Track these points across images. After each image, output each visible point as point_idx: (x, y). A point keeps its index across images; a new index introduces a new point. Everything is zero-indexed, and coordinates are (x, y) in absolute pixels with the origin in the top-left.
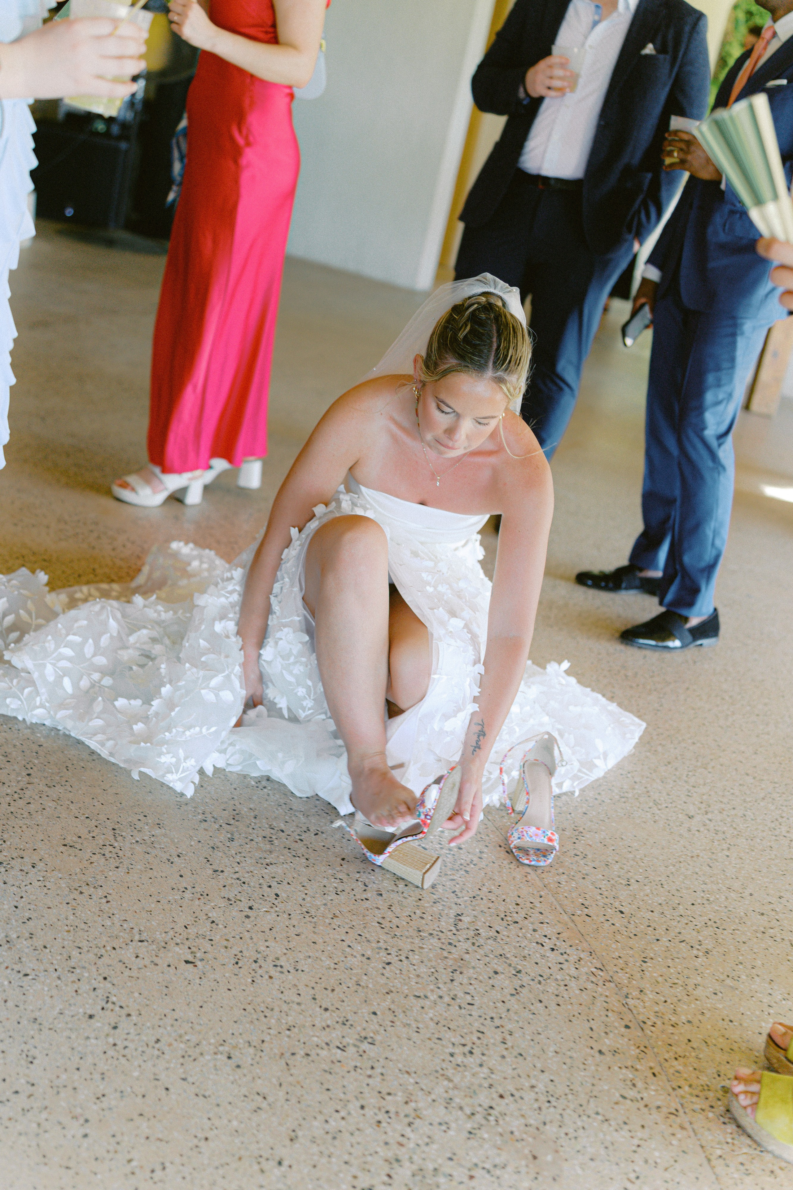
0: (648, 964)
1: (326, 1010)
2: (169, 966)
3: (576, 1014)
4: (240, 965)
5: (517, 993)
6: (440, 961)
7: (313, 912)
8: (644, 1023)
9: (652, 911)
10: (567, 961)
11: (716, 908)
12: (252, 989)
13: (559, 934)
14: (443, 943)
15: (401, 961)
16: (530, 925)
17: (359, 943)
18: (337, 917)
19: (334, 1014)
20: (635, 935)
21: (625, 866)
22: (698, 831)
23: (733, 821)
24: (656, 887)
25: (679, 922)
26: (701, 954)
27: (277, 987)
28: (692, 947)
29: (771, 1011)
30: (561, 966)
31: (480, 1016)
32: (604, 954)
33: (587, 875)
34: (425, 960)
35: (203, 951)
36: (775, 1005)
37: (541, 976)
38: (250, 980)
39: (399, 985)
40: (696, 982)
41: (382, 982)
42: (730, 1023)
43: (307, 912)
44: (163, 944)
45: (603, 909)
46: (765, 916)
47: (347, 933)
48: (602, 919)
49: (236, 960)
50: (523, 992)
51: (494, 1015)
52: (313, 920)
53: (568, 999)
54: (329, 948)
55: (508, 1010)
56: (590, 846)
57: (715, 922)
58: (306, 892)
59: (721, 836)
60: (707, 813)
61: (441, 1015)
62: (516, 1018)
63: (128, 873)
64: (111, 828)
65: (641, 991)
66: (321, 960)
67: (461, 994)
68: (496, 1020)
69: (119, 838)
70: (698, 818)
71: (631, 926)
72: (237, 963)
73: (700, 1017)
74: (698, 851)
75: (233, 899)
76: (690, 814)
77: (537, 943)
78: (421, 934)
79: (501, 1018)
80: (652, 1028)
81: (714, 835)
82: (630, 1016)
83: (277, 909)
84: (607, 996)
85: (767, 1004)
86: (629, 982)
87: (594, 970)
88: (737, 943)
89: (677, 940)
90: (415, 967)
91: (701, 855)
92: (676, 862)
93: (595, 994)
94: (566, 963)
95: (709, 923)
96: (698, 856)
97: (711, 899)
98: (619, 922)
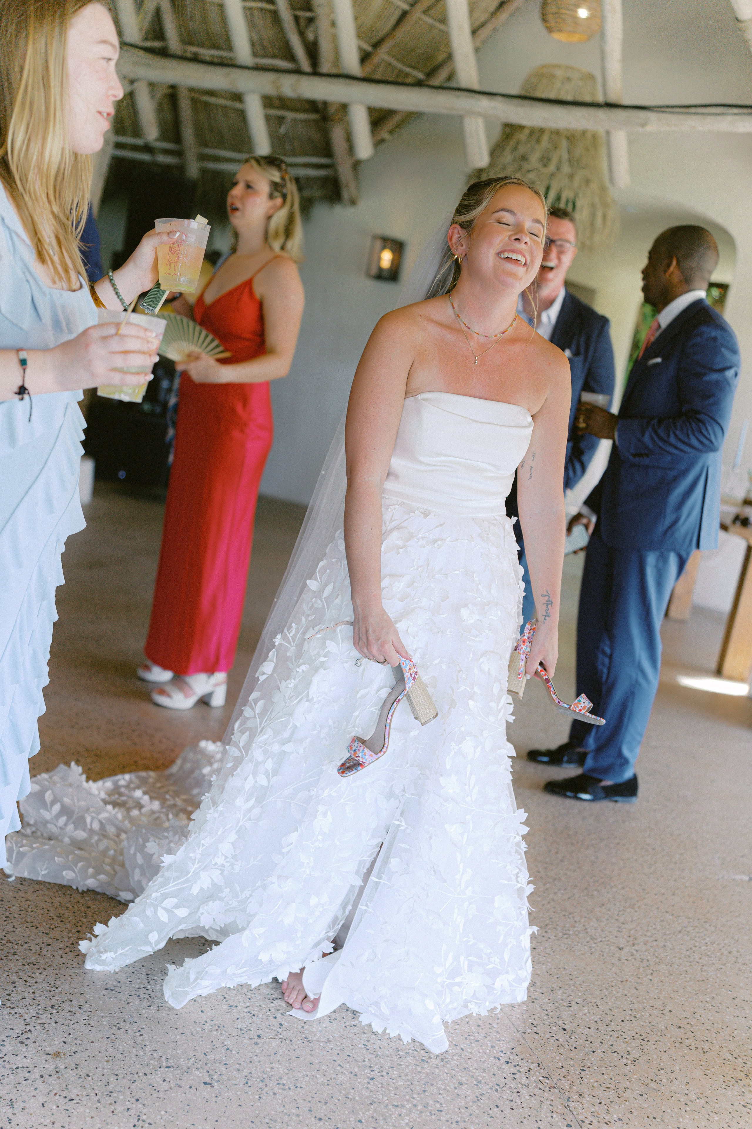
0: (586, 1072)
1: (320, 1119)
2: (191, 1087)
3: (527, 1116)
4: (249, 1084)
5: (478, 1100)
6: (415, 1075)
7: (310, 1038)
8: (583, 1122)
9: (589, 1028)
10: (519, 1071)
11: (642, 1023)
12: (259, 1104)
13: (513, 1049)
14: (417, 1060)
15: (382, 1076)
16: (488, 1042)
17: (348, 1062)
18: (330, 1041)
19: (326, 1123)
20: (575, 1048)
21: (567, 991)
22: (627, 960)
23: (655, 951)
24: (592, 1007)
25: (611, 1036)
26: (629, 1062)
27: (280, 1102)
28: (622, 1057)
29: (688, 1109)
30: (514, 1076)
31: (447, 1121)
32: (549, 1065)
33: (536, 999)
34: (402, 1074)
35: (219, 1073)
36: (690, 1103)
37: (498, 1085)
38: (257, 1097)
39: (381, 1097)
40: (626, 1086)
41: (366, 1094)
42: (654, 1120)
43: (306, 1038)
44: (186, 1069)
45: (549, 1027)
46: (682, 1028)
47: (338, 1054)
48: (548, 1035)
49: (246, 1080)
50: (483, 1098)
51: (459, 1119)
52: (311, 1045)
53: (520, 1103)
54: (323, 1068)
55: (471, 1115)
56: (539, 975)
57: (641, 1035)
59: (645, 963)
60: (634, 945)
61: (415, 1120)
62: (477, 1121)
63: (158, 1010)
64: (145, 974)
65: (580, 1095)
66: (316, 1077)
67: (431, 1102)
68: (460, 1124)
69: (152, 982)
70: (626, 950)
71: (572, 1041)
72: (247, 1083)
73: (629, 1115)
74: (627, 977)
75: (245, 1029)
76: (621, 946)
77: (495, 1057)
78: (400, 1053)
79: (465, 1121)
80: (590, 1126)
81: (640, 963)
82: (571, 1116)
83: (281, 1036)
84: (552, 1100)
85: (684, 1103)
86: (570, 1088)
87: (541, 1078)
88: (659, 1052)
89: (610, 1051)
90: (394, 1081)
91: (630, 979)
92: (609, 986)
93: (542, 1099)
94: (519, 1073)
95: (636, 1036)
96: (627, 981)
97: (638, 1016)
98: (562, 1038)
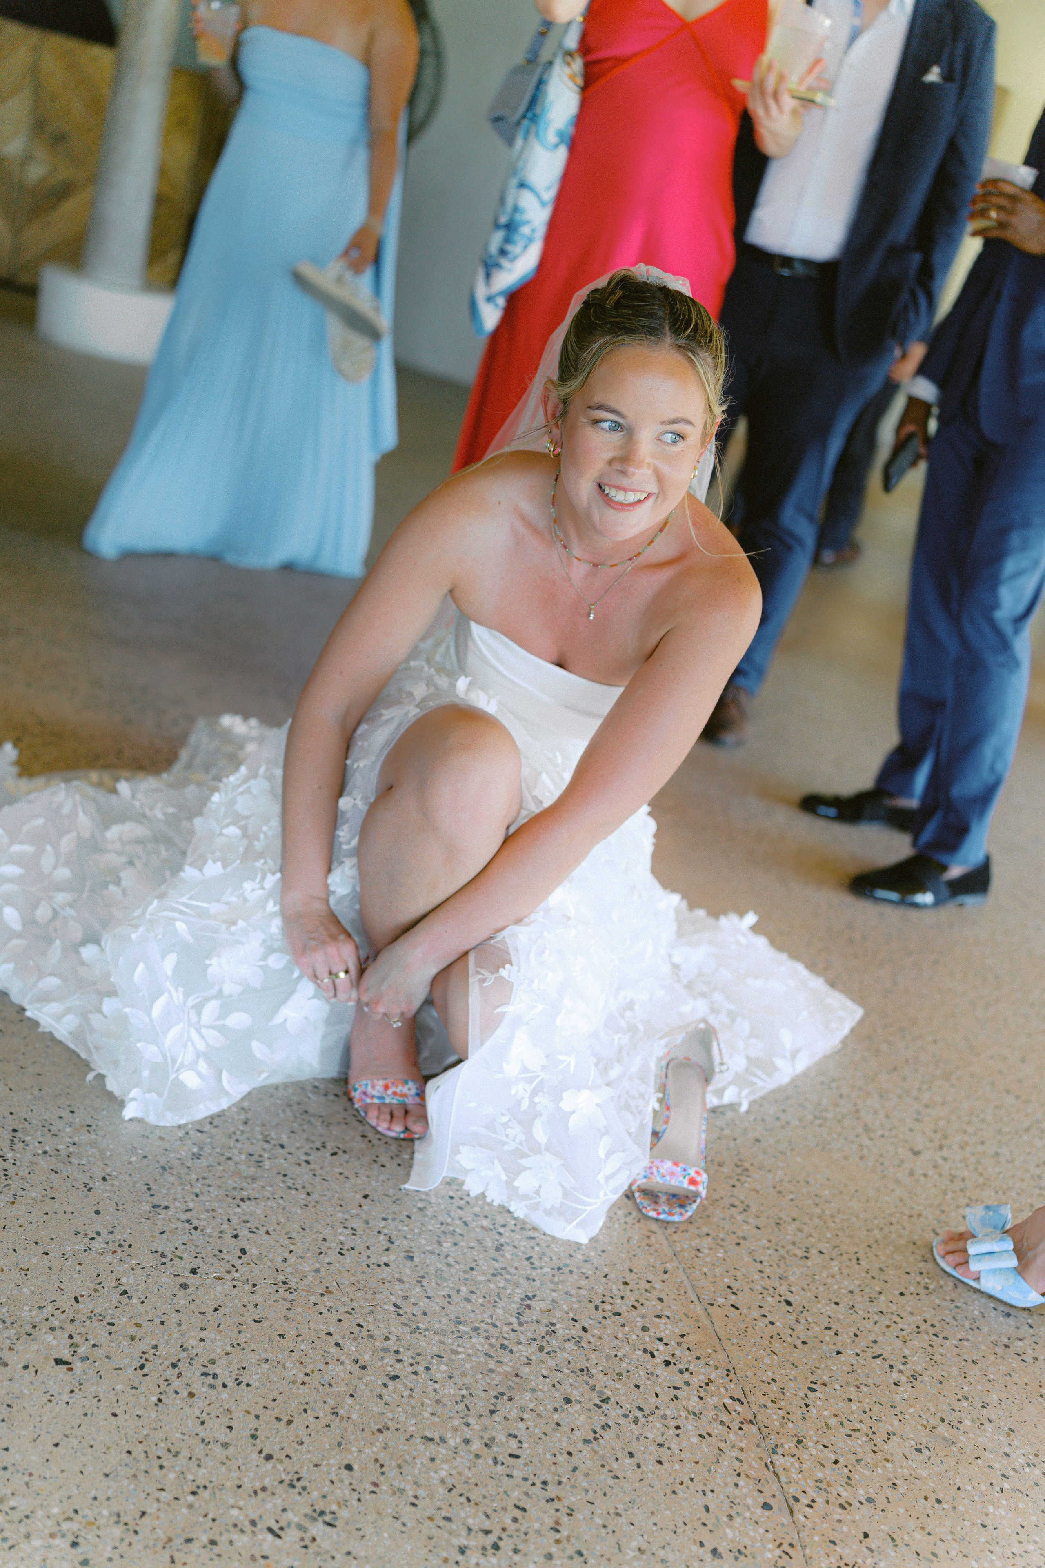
0: (818, 1394)
1: (269, 1457)
2: (26, 1367)
3: (686, 1480)
4: (146, 1371)
5: (596, 1439)
6: (480, 1376)
7: (293, 1285)
8: (796, 1500)
9: (837, 1304)
10: (687, 1384)
11: (938, 1302)
12: (153, 1415)
13: (683, 1336)
14: (492, 1346)
15: (416, 1373)
16: (639, 1319)
17: (355, 1339)
18: (331, 1292)
19: (279, 1466)
20: (804, 1343)
21: (805, 1227)
22: (925, 1175)
23: (978, 1162)
24: (848, 1263)
25: (876, 1323)
26: (904, 1379)
27: (198, 1413)
28: (891, 1367)
29: (1006, 1486)
30: (676, 1392)
31: (525, 1479)
32: (749, 1374)
33: (744, 1238)
34: (456, 1373)
35: (93, 1342)
36: (1012, 1473)
37: (640, 1409)
38: (154, 1399)
39: (402, 1419)
40: (890, 1429)
41: (375, 1409)
42: (936, 1505)
43: (284, 1283)
44: (28, 1328)
45: (760, 1296)
46: (1011, 1317)
47: (340, 1320)
48: (756, 1313)
49: (142, 1361)
50: (606, 1436)
51: (549, 1478)
52: (291, 1297)
53: (677, 1452)
54: (303, 1347)
55: (575, 1469)
56: (757, 1192)
57: (933, 1326)
58: (292, 1248)
59: (958, 1185)
60: (941, 1148)
61: (460, 1474)
62: (585, 1485)
63: (13, 1203)
64: (11, 1129)
65: (799, 1442)
66: (284, 1366)
67: (501, 1437)
68: (549, 1487)
69: (19, 1146)
70: (926, 1155)
71: (800, 1328)
72: (142, 1367)
73: (889, 1492)
74: (921, 1208)
75: (170, 1256)
76: (917, 1149)
77: (645, 1351)
78: (461, 1327)
79: (560, 1483)
80: (808, 1509)
81: (949, 1183)
82: (775, 1487)
83: (236, 1275)
84: (742, 1449)
85: (999, 1473)
86: (782, 1425)
87: (728, 1401)
88: (964, 1363)
89: (869, 1354)
90: (437, 1386)
91: (924, 1213)
92: (885, 1224)
93: (722, 1445)
94: (685, 1388)
95: (924, 1327)
96: (920, 1215)
97: (932, 1287)
98: (781, 1319)
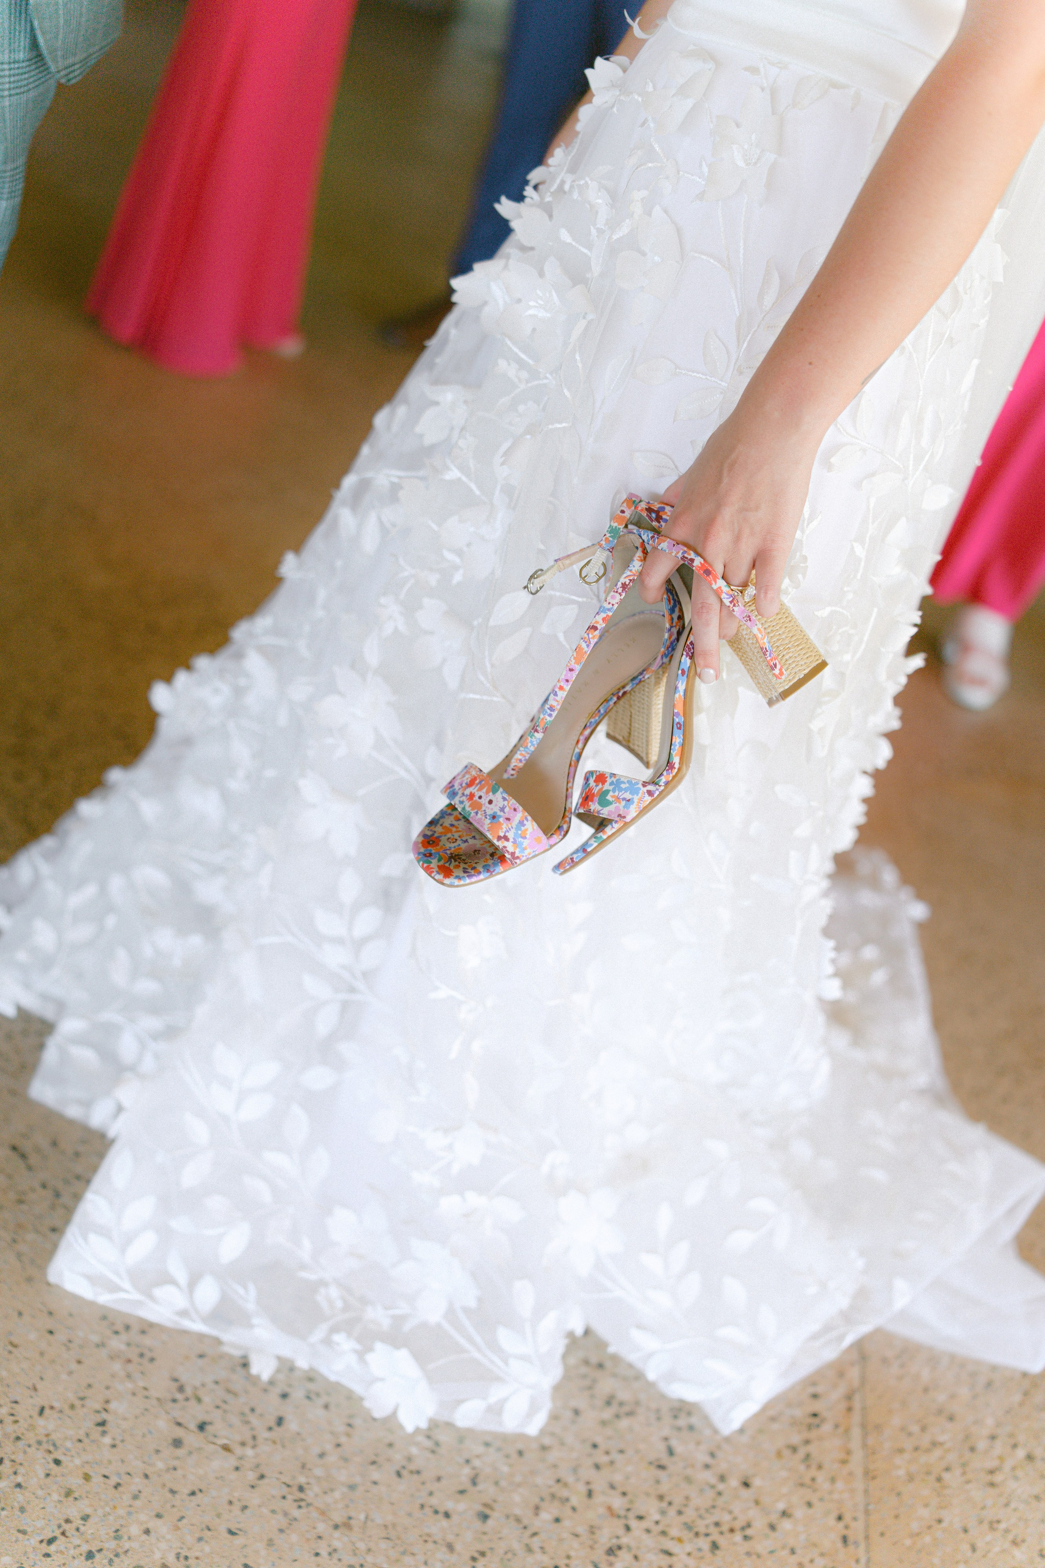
4: (52, 1548)
49: (57, 1533)
52: (296, 1513)
58: (343, 1440)
